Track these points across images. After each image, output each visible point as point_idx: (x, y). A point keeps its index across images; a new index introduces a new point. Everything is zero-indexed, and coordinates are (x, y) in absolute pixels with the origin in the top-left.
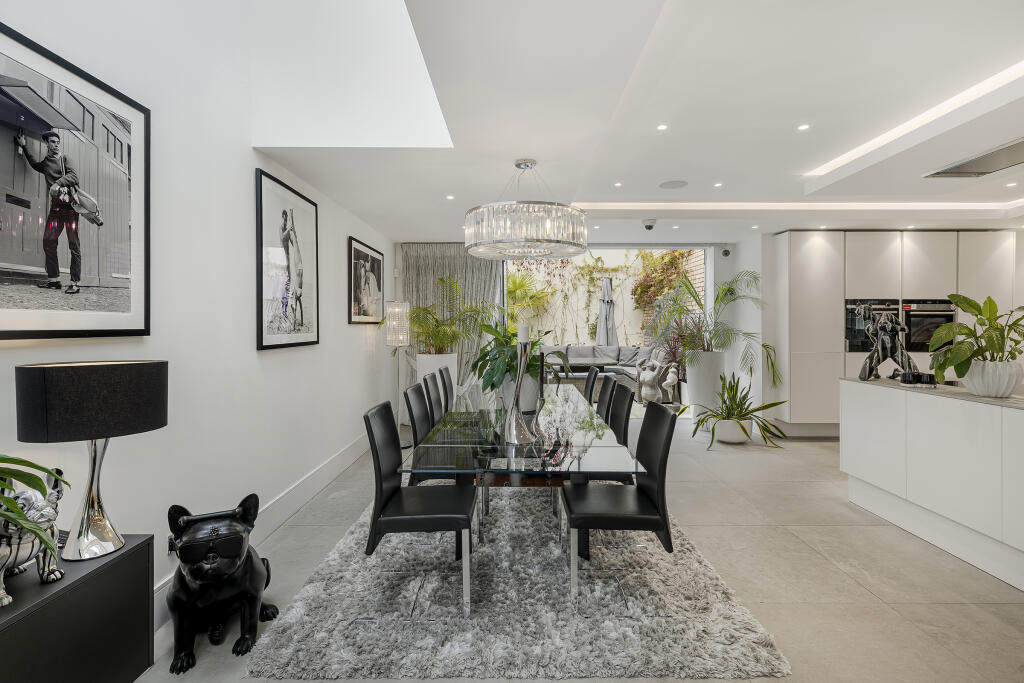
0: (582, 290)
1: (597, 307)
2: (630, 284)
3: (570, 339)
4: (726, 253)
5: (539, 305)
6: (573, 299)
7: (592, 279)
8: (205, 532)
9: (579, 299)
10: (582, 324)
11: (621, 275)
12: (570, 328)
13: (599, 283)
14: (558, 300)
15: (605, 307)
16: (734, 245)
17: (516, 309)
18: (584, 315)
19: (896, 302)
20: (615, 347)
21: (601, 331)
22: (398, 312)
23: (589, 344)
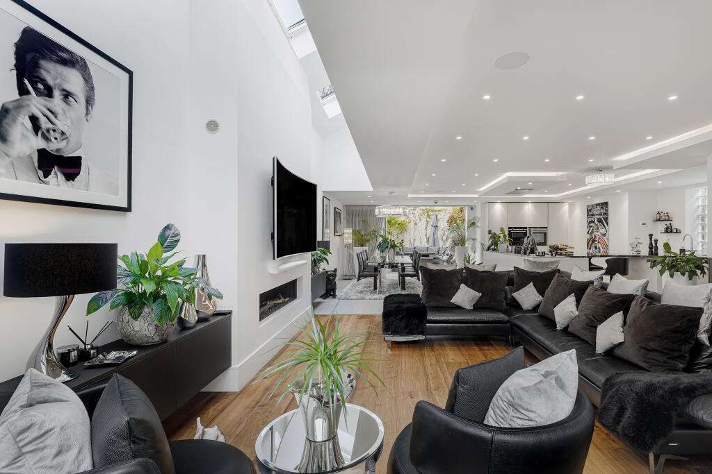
0: (423, 220)
1: (430, 229)
2: (447, 217)
3: (417, 244)
4: (472, 209)
5: (402, 227)
6: (419, 224)
7: (428, 215)
8: (329, 273)
9: (422, 225)
10: (423, 236)
11: (442, 213)
12: (417, 239)
13: (431, 217)
14: (412, 225)
15: (433, 229)
16: (475, 206)
17: (392, 230)
18: (424, 232)
19: (526, 228)
20: (437, 247)
21: (431, 240)
22: (348, 232)
23: (426, 246)
